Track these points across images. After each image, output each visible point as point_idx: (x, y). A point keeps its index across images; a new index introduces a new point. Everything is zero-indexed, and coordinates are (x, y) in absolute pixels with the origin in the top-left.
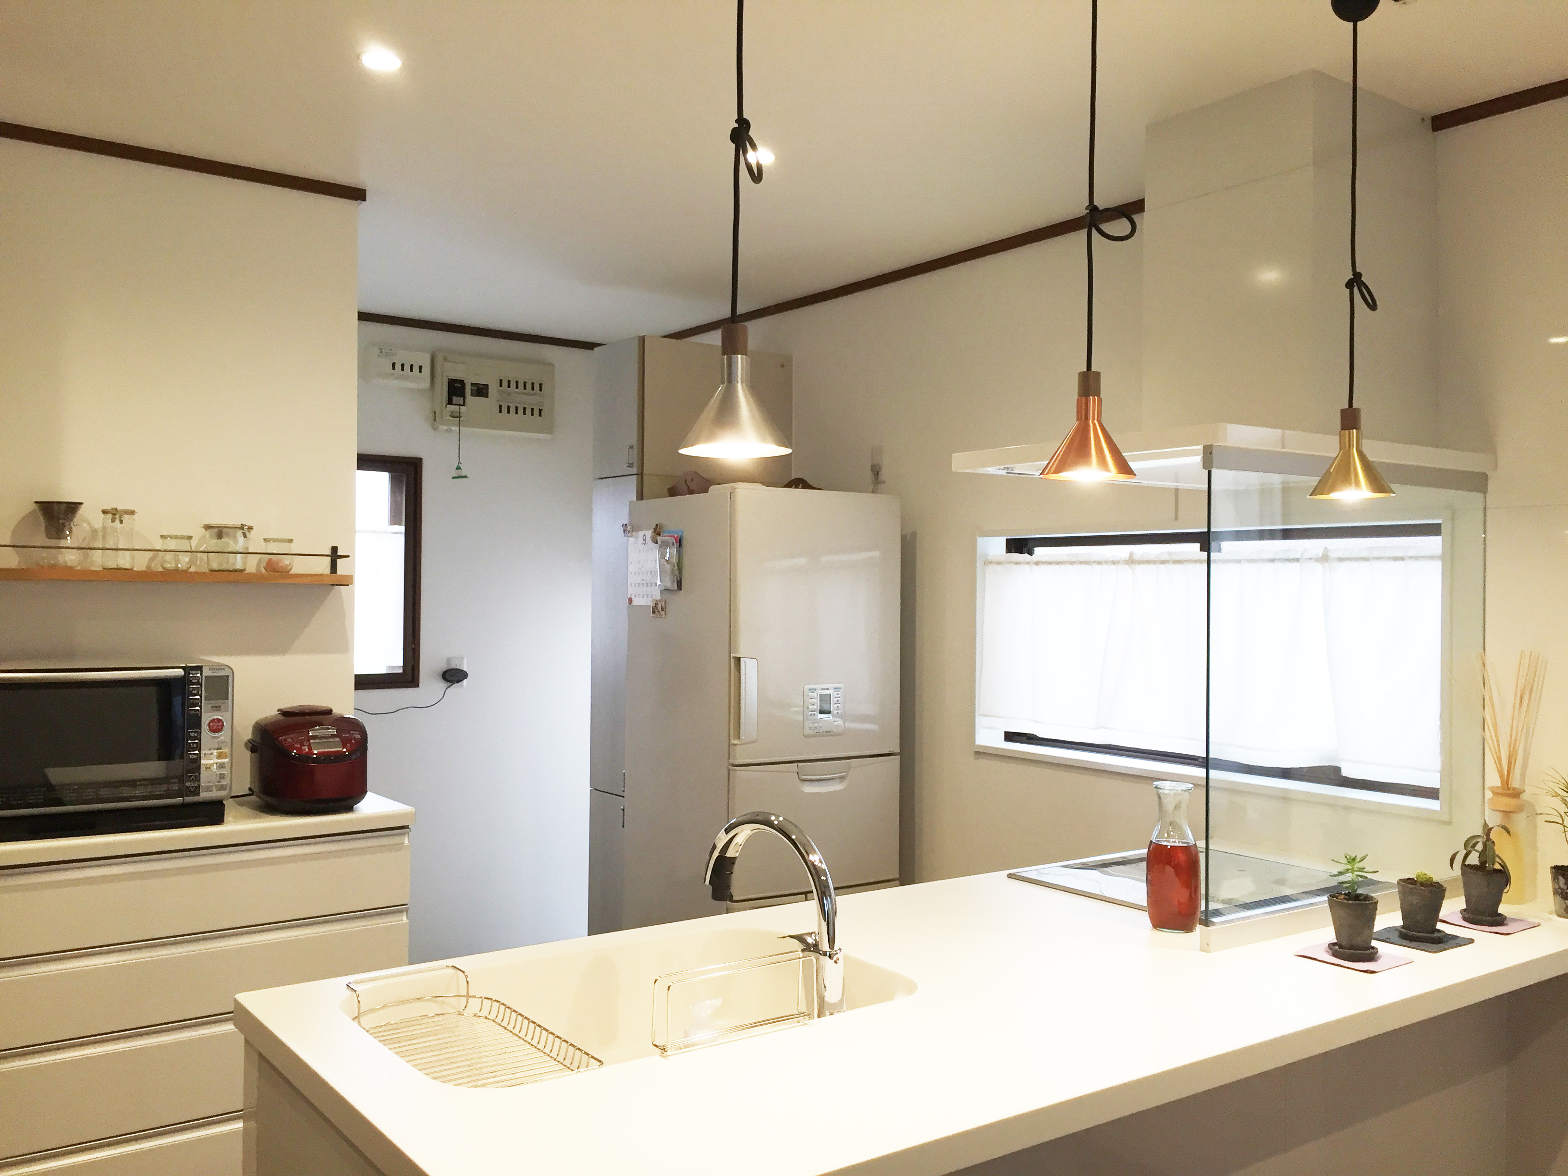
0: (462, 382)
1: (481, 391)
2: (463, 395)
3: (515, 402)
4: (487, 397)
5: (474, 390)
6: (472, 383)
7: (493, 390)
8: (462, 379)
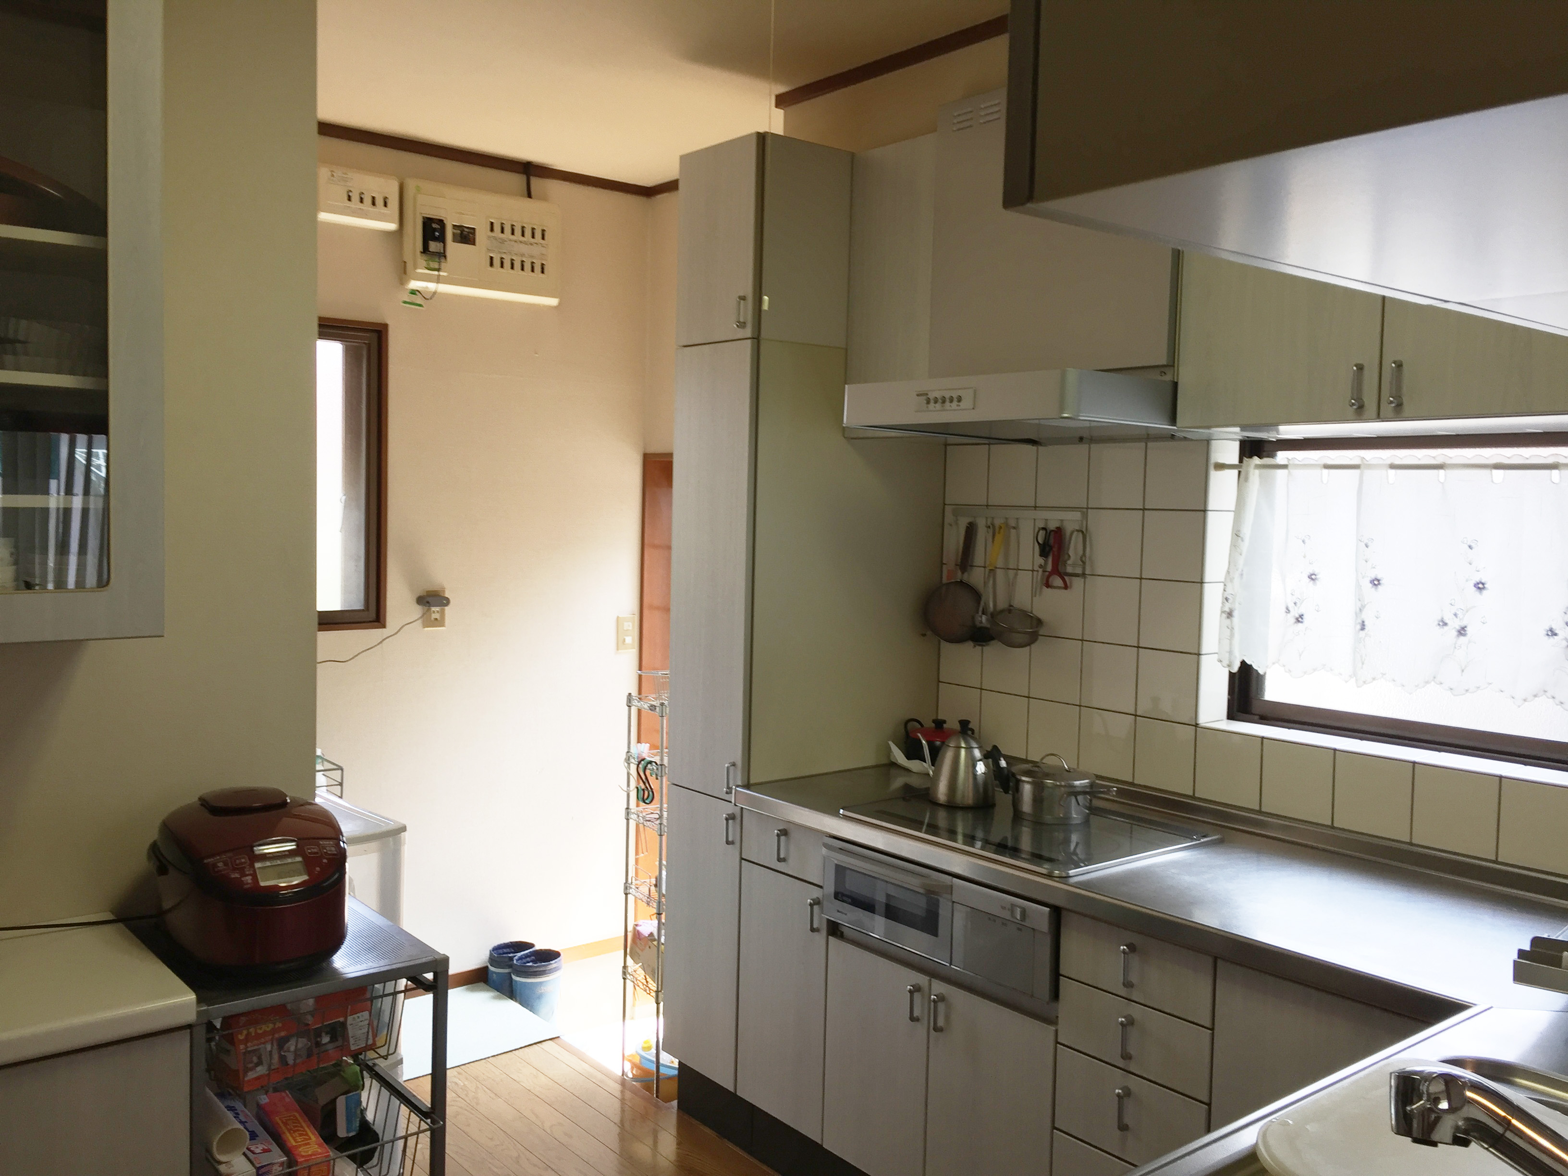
0: (441, 222)
1: (466, 236)
2: (442, 239)
3: (510, 253)
4: (474, 244)
5: (456, 233)
6: (454, 226)
7: (481, 235)
8: (441, 218)
